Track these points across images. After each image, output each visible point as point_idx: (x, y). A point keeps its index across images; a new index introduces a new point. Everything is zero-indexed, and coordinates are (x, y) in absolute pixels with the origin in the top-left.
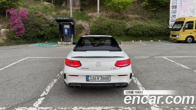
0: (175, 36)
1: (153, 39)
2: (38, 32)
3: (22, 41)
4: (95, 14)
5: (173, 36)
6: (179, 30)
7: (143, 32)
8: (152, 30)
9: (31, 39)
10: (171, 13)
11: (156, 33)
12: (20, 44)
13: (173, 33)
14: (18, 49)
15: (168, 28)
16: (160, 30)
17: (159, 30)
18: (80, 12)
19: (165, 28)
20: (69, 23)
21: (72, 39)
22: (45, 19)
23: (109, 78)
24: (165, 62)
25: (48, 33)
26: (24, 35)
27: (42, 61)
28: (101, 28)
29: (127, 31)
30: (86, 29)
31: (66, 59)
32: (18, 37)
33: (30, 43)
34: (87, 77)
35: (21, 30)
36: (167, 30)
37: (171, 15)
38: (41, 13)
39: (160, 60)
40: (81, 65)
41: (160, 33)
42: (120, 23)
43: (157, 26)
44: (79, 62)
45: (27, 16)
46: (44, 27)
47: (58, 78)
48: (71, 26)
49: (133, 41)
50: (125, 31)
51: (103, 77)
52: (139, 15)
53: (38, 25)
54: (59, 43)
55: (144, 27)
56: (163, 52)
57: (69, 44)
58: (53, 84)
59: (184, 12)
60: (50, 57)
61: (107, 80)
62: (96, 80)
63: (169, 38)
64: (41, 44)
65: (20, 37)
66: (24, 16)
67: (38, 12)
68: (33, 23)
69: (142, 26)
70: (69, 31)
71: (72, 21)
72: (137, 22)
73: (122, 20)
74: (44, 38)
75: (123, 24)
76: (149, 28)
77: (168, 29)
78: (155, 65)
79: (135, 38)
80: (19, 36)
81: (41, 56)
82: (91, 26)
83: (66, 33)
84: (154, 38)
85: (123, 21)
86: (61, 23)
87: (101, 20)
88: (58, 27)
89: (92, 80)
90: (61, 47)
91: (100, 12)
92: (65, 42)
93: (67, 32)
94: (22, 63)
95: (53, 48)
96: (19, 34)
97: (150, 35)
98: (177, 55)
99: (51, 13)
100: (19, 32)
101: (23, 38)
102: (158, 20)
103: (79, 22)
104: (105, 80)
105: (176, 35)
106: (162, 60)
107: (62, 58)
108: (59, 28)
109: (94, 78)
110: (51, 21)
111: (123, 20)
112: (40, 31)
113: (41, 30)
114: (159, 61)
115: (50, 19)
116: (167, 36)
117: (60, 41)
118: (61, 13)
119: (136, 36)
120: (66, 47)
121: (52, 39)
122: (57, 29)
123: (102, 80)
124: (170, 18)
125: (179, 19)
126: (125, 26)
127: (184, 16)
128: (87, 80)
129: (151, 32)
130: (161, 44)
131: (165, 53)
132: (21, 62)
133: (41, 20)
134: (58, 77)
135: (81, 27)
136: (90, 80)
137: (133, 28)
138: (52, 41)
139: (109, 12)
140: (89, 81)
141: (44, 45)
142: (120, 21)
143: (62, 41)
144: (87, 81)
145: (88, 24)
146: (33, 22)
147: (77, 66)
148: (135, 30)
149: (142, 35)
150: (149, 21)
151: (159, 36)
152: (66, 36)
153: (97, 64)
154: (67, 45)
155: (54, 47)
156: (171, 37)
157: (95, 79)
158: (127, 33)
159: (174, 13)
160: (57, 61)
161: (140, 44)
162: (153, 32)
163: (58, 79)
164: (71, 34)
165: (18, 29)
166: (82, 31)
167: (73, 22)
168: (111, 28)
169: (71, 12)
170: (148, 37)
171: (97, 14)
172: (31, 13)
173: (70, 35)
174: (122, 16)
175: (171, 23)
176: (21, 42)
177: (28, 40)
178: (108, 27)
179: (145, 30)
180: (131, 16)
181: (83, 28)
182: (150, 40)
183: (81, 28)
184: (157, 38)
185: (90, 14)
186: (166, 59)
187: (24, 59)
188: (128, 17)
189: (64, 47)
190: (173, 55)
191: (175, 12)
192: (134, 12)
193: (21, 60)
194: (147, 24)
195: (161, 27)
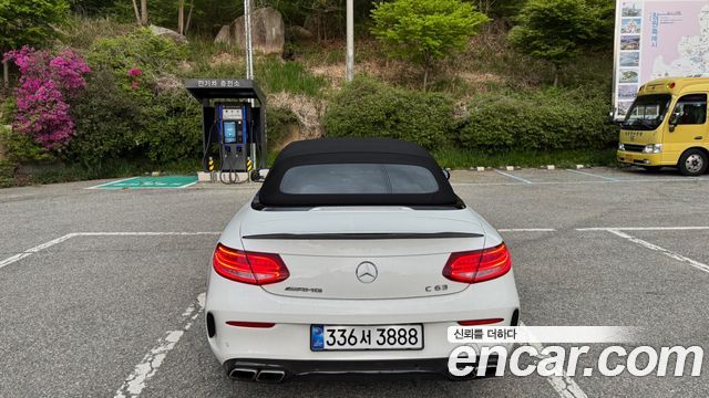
0: (640, 149)
1: (555, 160)
2: (122, 135)
3: (62, 168)
4: (336, 71)
5: (629, 147)
6: (654, 125)
7: (517, 136)
8: (551, 125)
9: (95, 161)
10: (618, 64)
11: (564, 140)
12: (55, 182)
13: (632, 139)
14: (43, 201)
15: (611, 121)
16: (581, 128)
17: (575, 126)
18: (284, 62)
19: (600, 119)
20: (241, 100)
21: (252, 162)
22: (151, 86)
23: (419, 336)
24: (623, 250)
25: (163, 141)
26: (69, 148)
27: (128, 250)
28: (362, 122)
29: (457, 131)
30: (303, 125)
31: (220, 245)
32: (45, 155)
33: (94, 179)
34: (315, 330)
35: (57, 127)
36: (606, 127)
37: (619, 70)
38: (135, 66)
39: (599, 242)
40: (284, 272)
41: (582, 139)
42: (431, 103)
43: (571, 112)
44: (276, 258)
45: (84, 75)
46: (146, 117)
47: (185, 323)
48: (249, 113)
49: (481, 169)
50: (450, 130)
51: (387, 328)
52: (499, 73)
53: (125, 111)
54: (203, 176)
55: (520, 115)
56: (604, 210)
57: (241, 180)
58: (163, 356)
59: (667, 62)
60: (164, 229)
61: (408, 345)
62: (358, 346)
63: (615, 156)
64: (132, 182)
65: (56, 153)
66: (72, 76)
67: (127, 61)
68: (105, 102)
69: (513, 112)
70: (240, 133)
71: (251, 92)
72: (493, 97)
73: (437, 90)
74: (147, 157)
75: (444, 107)
76: (537, 119)
77: (612, 123)
78: (587, 264)
79: (486, 156)
80: (51, 150)
81: (128, 226)
82: (322, 113)
83: (230, 140)
84: (560, 155)
85: (440, 94)
86: (212, 102)
87: (360, 89)
88: (202, 116)
89: (336, 346)
90: (210, 192)
91: (357, 61)
92: (227, 174)
93: (234, 135)
94: (47, 258)
95: (180, 195)
96: (51, 142)
97: (542, 144)
98: (661, 221)
99: (175, 65)
100: (52, 137)
101: (64, 157)
102: (573, 91)
103: (279, 100)
104: (397, 345)
105: (644, 147)
106: (608, 243)
107: (209, 236)
108: (202, 121)
109: (347, 335)
110: (175, 95)
111: (442, 90)
112: (130, 134)
113: (136, 127)
114: (598, 248)
115: (172, 89)
116: (605, 149)
117: (207, 170)
118: (212, 65)
119: (490, 151)
120: (228, 191)
121: (175, 160)
122: (194, 125)
123: (387, 346)
124: (618, 85)
125: (653, 86)
126: (450, 114)
127: (666, 74)
128: (315, 345)
129: (547, 135)
130: (588, 178)
131: (611, 211)
132: (41, 251)
133: (137, 90)
134: (189, 319)
135: (287, 117)
136: (326, 347)
137: (479, 122)
138: (177, 171)
139: (390, 61)
140: (321, 349)
141: (146, 184)
142: (431, 94)
143: (216, 169)
144: (313, 348)
145: (311, 104)
146: (104, 97)
147: (269, 277)
148: (487, 129)
149: (514, 145)
150: (540, 95)
151: (576, 148)
152: (228, 149)
153: (362, 269)
154: (234, 182)
155: (184, 190)
156: (622, 152)
157: (352, 340)
158: (458, 140)
159: (631, 64)
160: (188, 246)
161: (510, 180)
162: (555, 136)
163: (187, 327)
164: (249, 141)
165: (49, 126)
166: (288, 131)
167: (255, 97)
168: (397, 121)
169: (250, 60)
170: (537, 155)
171: (345, 70)
172: (100, 63)
173: (243, 146)
174: (439, 78)
175: (622, 102)
176: (56, 174)
177: (85, 168)
178: (388, 115)
179: (524, 127)
180: (469, 77)
181: (295, 121)
182: (546, 164)
183: (289, 120)
184: (571, 159)
185: (319, 71)
186: (625, 236)
187: (56, 241)
188: (457, 81)
189: (221, 192)
190: (645, 222)
191: (634, 61)
192: (481, 61)
193: (42, 246)
194: (530, 104)
195: (584, 116)
